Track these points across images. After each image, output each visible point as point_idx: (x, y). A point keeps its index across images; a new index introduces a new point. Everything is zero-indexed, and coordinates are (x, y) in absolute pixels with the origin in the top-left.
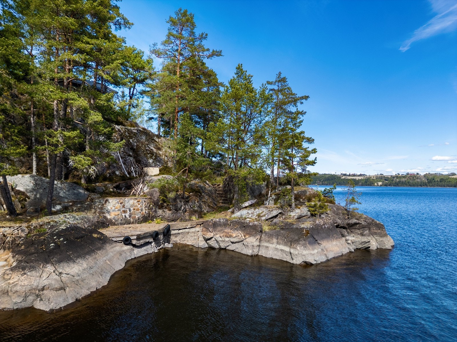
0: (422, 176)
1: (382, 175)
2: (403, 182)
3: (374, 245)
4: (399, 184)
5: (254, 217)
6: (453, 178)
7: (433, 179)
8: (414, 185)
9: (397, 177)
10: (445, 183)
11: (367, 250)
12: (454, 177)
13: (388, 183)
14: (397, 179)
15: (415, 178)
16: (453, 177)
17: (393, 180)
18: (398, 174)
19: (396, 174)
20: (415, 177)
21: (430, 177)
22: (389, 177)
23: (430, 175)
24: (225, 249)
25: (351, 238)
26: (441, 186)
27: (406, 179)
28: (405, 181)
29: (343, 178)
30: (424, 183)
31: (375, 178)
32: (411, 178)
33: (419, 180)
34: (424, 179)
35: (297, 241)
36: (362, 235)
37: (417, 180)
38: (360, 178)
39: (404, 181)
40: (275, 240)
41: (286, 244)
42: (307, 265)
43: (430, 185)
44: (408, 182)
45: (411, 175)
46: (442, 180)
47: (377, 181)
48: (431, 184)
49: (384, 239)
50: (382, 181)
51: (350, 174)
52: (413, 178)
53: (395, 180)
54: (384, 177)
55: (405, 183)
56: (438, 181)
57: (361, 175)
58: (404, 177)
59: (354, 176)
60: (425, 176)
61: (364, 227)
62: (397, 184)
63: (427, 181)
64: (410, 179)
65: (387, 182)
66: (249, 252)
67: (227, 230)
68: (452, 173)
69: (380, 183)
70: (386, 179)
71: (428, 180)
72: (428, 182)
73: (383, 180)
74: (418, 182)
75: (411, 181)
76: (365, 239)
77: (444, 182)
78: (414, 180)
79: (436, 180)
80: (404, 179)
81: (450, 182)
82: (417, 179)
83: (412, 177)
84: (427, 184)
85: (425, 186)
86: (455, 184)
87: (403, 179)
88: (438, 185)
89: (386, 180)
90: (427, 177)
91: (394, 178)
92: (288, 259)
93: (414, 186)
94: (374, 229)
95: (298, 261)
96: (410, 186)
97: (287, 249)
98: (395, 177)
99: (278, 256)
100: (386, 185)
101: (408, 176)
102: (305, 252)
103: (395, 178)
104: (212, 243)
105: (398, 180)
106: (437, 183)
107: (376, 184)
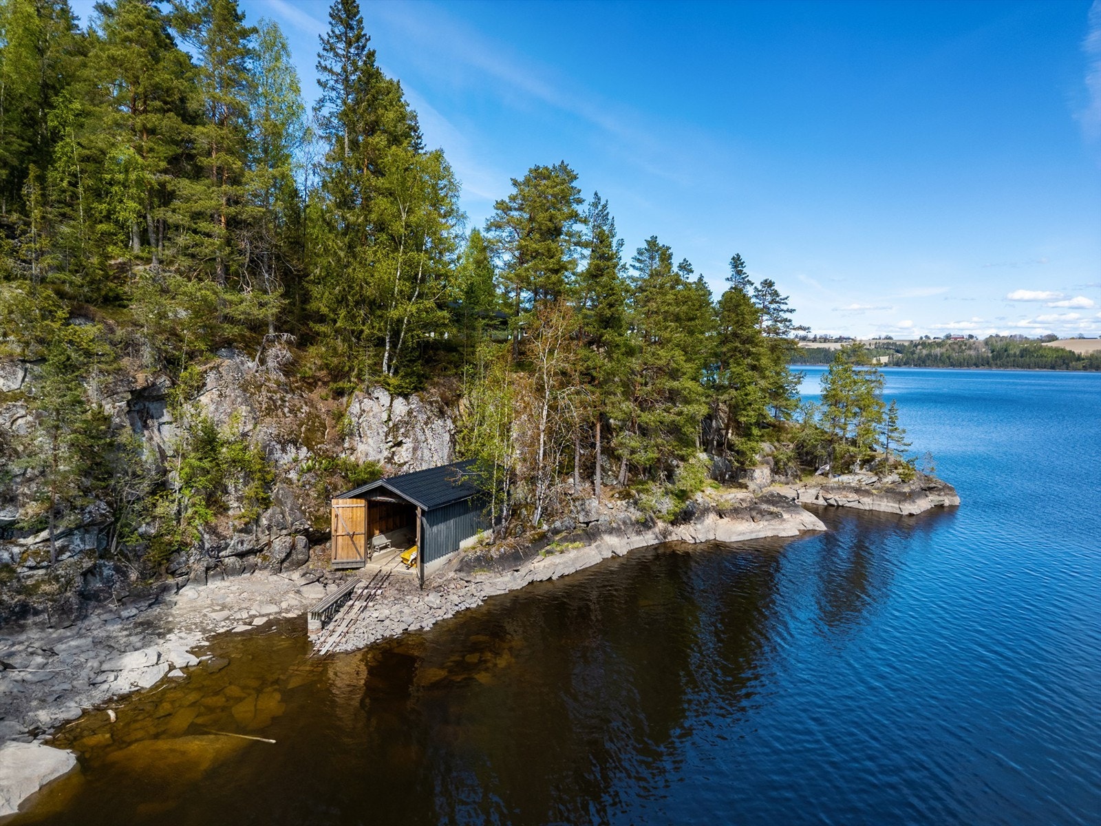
0: (979, 343)
1: (890, 338)
2: (936, 356)
3: (947, 503)
4: (928, 362)
5: (856, 482)
6: (1049, 349)
7: (1006, 351)
8: (960, 363)
9: (924, 343)
10: (1033, 359)
11: (942, 506)
12: (1053, 344)
13: (902, 360)
14: (923, 348)
15: (964, 347)
16: (1049, 344)
17: (913, 353)
18: (926, 337)
19: (921, 338)
20: (965, 345)
21: (999, 345)
22: (906, 344)
23: (998, 339)
24: (843, 506)
25: (931, 497)
26: (1022, 368)
27: (944, 350)
28: (942, 354)
29: (801, 344)
30: (983, 360)
31: (873, 347)
32: (956, 347)
33: (972, 353)
34: (984, 350)
35: (905, 500)
36: (939, 495)
37: (968, 352)
38: (838, 346)
39: (939, 355)
40: (885, 500)
41: (895, 502)
42: (911, 515)
43: (996, 364)
44: (949, 358)
45: (956, 339)
46: (1025, 352)
47: (878, 352)
48: (998, 362)
49: (954, 498)
50: (889, 355)
51: (815, 338)
52: (960, 346)
53: (918, 351)
54: (894, 344)
55: (940, 359)
56: (1015, 353)
57: (840, 339)
58: (939, 345)
59: (825, 342)
60: (987, 342)
61: (940, 490)
62: (922, 362)
63: (990, 355)
64: (954, 349)
65: (900, 355)
66: (867, 508)
67: (844, 493)
68: (1049, 336)
69: (884, 359)
70: (899, 349)
71: (992, 352)
72: (993, 356)
73: (892, 351)
74: (970, 356)
75: (954, 355)
76: (941, 498)
77: (1030, 358)
78: (962, 351)
79: (1012, 352)
80: (939, 349)
81: (1042, 356)
82: (970, 348)
83: (957, 343)
84: (991, 361)
85: (987, 366)
86: (1053, 362)
87: (938, 351)
88: (1016, 365)
89: (898, 351)
90: (992, 345)
91: (916, 346)
92: (898, 512)
93: (961, 365)
94: (947, 491)
95: (905, 513)
96: (953, 365)
97: (897, 506)
98: (919, 344)
99: (889, 510)
100: (897, 364)
101: (950, 342)
102: (910, 507)
103: (920, 347)
104: (832, 502)
105: (925, 352)
106: (1012, 359)
107: (874, 361)
